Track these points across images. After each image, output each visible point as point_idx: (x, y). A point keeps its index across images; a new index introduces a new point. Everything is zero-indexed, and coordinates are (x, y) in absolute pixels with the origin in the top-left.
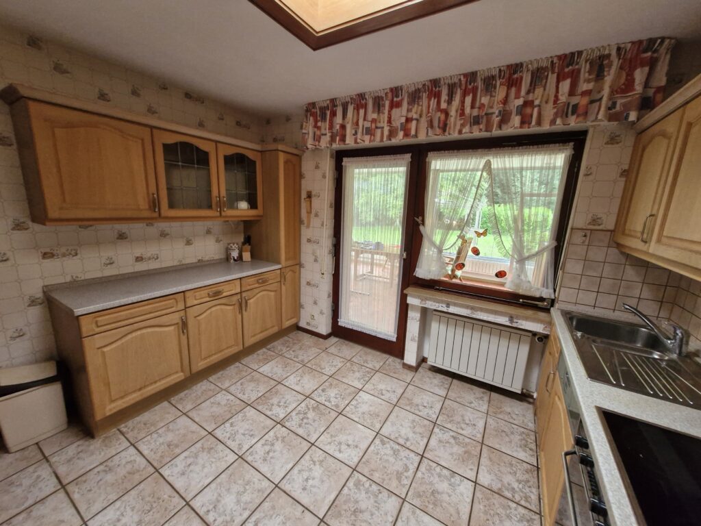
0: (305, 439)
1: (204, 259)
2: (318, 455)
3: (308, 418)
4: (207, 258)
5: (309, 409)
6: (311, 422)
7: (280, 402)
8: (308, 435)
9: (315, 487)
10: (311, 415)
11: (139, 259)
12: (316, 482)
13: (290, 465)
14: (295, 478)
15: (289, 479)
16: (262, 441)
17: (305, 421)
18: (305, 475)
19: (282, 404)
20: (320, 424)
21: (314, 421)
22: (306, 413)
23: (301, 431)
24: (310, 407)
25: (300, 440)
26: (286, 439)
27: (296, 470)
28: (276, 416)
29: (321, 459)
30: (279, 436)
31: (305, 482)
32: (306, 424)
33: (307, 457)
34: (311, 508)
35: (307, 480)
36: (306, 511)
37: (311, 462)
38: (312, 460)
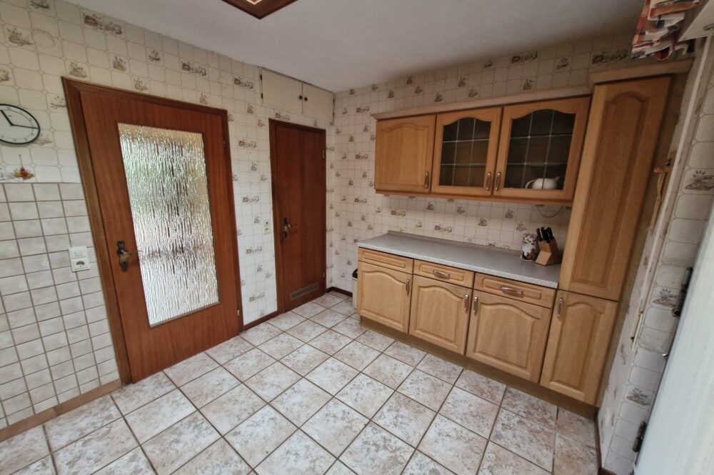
0: (345, 450)
1: (496, 245)
2: (321, 465)
3: (377, 451)
4: (500, 245)
5: (394, 451)
6: (372, 454)
7: (402, 417)
8: (351, 453)
9: (287, 462)
10: (384, 455)
11: (437, 228)
12: (291, 464)
13: (316, 437)
14: (302, 443)
15: (302, 437)
16: (347, 409)
17: (373, 448)
18: (302, 453)
19: (400, 419)
20: (368, 467)
21: (373, 460)
22: (385, 447)
23: (358, 443)
24: (398, 453)
25: (346, 444)
26: (348, 430)
27: (310, 442)
28: (381, 416)
29: (317, 468)
30: (353, 423)
31: (294, 452)
32: (368, 449)
33: (323, 453)
34: (268, 459)
35: (297, 454)
36: (267, 455)
37: (315, 458)
38: (317, 459)
